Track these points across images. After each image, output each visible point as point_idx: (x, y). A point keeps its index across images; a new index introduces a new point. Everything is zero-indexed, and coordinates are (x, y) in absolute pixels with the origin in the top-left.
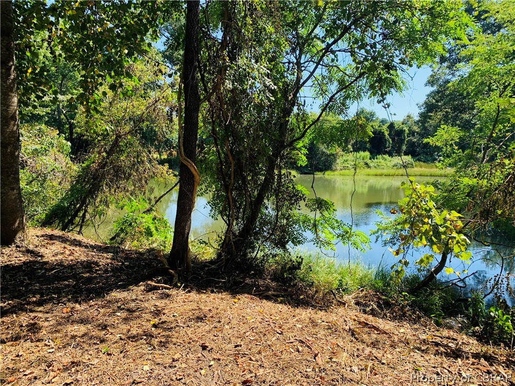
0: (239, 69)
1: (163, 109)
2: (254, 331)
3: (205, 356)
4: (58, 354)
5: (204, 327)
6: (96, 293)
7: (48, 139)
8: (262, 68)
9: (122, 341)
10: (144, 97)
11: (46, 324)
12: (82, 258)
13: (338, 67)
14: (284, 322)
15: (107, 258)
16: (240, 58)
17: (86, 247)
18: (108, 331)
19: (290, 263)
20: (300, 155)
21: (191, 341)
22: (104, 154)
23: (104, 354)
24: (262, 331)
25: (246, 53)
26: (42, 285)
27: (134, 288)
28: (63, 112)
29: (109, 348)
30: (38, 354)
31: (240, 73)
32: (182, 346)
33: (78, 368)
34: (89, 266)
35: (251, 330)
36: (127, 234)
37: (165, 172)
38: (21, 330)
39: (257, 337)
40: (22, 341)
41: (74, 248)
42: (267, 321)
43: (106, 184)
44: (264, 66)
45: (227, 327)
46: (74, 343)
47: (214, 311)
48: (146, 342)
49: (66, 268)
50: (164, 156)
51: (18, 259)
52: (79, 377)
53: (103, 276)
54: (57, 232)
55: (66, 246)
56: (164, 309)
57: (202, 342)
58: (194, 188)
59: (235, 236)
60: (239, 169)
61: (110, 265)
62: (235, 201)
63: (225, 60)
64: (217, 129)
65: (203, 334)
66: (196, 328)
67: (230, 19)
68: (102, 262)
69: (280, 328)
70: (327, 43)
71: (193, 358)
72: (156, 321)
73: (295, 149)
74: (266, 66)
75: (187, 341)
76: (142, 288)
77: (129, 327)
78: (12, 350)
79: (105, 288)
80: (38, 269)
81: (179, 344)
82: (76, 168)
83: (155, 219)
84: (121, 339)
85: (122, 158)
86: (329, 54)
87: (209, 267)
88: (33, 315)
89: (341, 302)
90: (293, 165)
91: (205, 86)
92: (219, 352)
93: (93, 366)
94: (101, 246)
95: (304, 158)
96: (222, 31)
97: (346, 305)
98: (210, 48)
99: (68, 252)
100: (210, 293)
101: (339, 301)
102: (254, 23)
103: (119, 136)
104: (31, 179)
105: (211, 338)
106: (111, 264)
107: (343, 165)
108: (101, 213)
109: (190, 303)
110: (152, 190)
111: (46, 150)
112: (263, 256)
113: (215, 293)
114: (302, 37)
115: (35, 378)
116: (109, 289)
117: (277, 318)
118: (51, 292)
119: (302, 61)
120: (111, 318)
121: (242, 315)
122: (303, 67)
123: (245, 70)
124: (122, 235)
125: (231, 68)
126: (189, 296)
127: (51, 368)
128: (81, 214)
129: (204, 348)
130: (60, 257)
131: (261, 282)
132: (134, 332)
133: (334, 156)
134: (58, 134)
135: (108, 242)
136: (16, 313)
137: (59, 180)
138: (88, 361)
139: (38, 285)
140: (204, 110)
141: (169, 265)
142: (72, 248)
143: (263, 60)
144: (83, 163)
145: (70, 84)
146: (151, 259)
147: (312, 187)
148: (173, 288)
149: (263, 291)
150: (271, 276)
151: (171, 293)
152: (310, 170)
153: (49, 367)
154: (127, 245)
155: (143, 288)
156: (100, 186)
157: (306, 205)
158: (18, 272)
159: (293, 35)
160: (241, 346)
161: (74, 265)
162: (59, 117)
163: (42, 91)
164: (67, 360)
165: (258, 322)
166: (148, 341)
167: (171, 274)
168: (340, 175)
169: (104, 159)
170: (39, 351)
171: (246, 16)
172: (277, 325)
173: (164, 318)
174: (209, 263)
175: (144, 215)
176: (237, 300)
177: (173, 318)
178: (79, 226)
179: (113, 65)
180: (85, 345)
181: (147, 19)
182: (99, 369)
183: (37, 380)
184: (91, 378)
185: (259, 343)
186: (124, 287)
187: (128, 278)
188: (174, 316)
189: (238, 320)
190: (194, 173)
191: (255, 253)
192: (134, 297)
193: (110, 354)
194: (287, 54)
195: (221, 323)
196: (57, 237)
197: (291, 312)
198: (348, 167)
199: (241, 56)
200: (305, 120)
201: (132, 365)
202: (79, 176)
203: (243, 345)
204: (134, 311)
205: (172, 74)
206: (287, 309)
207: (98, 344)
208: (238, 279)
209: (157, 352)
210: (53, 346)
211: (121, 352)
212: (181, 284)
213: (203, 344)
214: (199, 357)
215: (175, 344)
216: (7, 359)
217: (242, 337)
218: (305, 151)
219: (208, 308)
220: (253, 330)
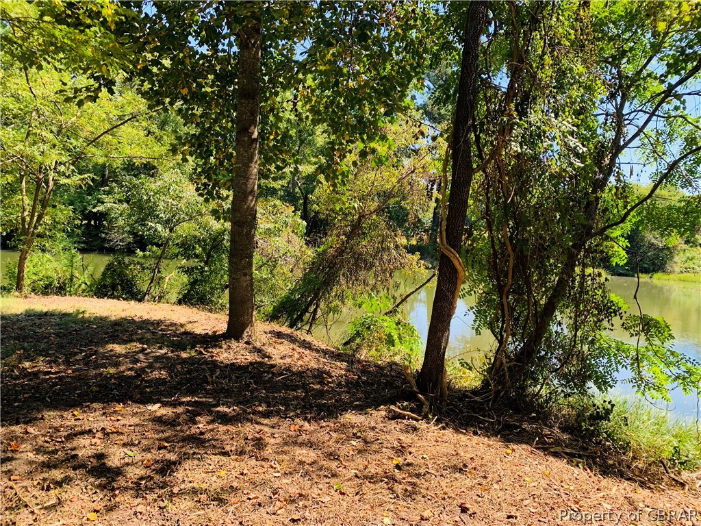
0: (531, 127)
1: (418, 181)
2: (536, 500)
3: (465, 521)
4: (285, 481)
5: (464, 482)
6: (328, 411)
7: (283, 217)
8: (564, 125)
9: (358, 480)
10: (397, 167)
11: (272, 441)
12: (312, 365)
13: (684, 118)
14: (583, 495)
15: (341, 369)
16: (533, 112)
17: (317, 351)
18: (342, 463)
19: (593, 409)
20: (616, 248)
21: (446, 497)
22: (344, 237)
23: (336, 491)
24: (548, 502)
25: (541, 104)
26: (268, 392)
27: (372, 412)
28: (298, 184)
29: (342, 485)
30: (262, 476)
31: (531, 132)
32: (433, 501)
33: (307, 503)
34: (320, 375)
35: (532, 498)
36: (364, 339)
37: (414, 263)
38: (246, 443)
39: (540, 509)
40: (247, 457)
41: (304, 351)
42: (555, 490)
43: (343, 275)
44: (568, 122)
45: (496, 486)
46: (302, 471)
47: (478, 462)
48: (387, 487)
49: (295, 374)
50: (414, 242)
51: (245, 357)
52: (307, 514)
53: (336, 391)
54: (285, 329)
55: (295, 347)
56: (410, 446)
57: (461, 501)
58: (456, 287)
59: (509, 359)
60: (522, 264)
61: (344, 377)
62: (512, 309)
63: (512, 115)
64: (493, 208)
65: (462, 490)
66: (453, 479)
67: (521, 61)
68: (335, 373)
69: (577, 503)
70: (669, 83)
71: (448, 521)
72: (400, 460)
73: (607, 238)
74: (571, 121)
75: (441, 495)
76: (383, 413)
77: (367, 463)
78: (237, 466)
79: (339, 407)
80: (264, 372)
81: (430, 498)
82: (310, 253)
83: (400, 323)
84: (356, 476)
85: (363, 243)
86: (671, 100)
87: (471, 398)
88: (258, 427)
89: (677, 481)
90: (605, 262)
91: (480, 150)
92: (484, 519)
93: (323, 505)
94: (333, 352)
95: (623, 253)
96: (508, 77)
97: (687, 487)
98: (490, 99)
99: (296, 356)
100: (472, 435)
101: (674, 479)
102: (556, 62)
103: (362, 216)
104: (260, 263)
105: (474, 498)
106: (346, 376)
107: (686, 265)
108: (336, 310)
109: (444, 445)
110: (397, 286)
111: (279, 230)
112: (550, 393)
113: (479, 435)
114: (627, 77)
115: (260, 505)
116: (343, 407)
117: (572, 488)
118: (277, 402)
119: (625, 112)
120: (344, 447)
121: (518, 473)
122: (627, 119)
123: (539, 128)
124: (358, 340)
125: (520, 126)
126: (444, 435)
127: (276, 496)
128: (312, 309)
129: (464, 510)
130: (288, 360)
131: (546, 431)
132: (372, 470)
133: (669, 251)
134: (293, 212)
135: (341, 347)
136: (241, 423)
137: (291, 267)
138: (318, 497)
139: (264, 391)
140: (477, 183)
141: (418, 388)
142: (301, 350)
143: (567, 114)
144: (318, 247)
145: (307, 151)
146: (393, 376)
147: (635, 297)
148: (422, 420)
149: (549, 444)
150: (561, 423)
151: (419, 426)
152: (627, 270)
153: (274, 494)
154: (364, 354)
155: (385, 413)
156: (336, 277)
157: (623, 325)
158: (244, 373)
159: (613, 74)
160: (516, 517)
161: (304, 372)
162: (294, 190)
163: (284, 161)
164: (294, 491)
165: (542, 488)
166: (390, 485)
167: (419, 400)
168: (680, 280)
169: (343, 243)
170: (264, 473)
171: (544, 53)
172: (571, 498)
173: (410, 459)
174: (471, 393)
175: (386, 317)
176: (511, 451)
177: (423, 461)
178: (309, 325)
179: (365, 127)
180: (314, 476)
181: (411, 65)
182: (331, 509)
183: (262, 508)
184: (321, 518)
185: (544, 520)
186: (361, 409)
187: (366, 398)
188: (423, 458)
189: (512, 479)
190: (458, 267)
191: (539, 387)
192: (373, 424)
193: (344, 494)
194: (602, 102)
195: (489, 479)
196: (285, 335)
197: (593, 482)
198: (693, 268)
199: (535, 109)
200: (627, 197)
201: (370, 512)
202: (313, 263)
203: (519, 517)
204: (372, 443)
205: (437, 136)
206: (588, 477)
207: (329, 478)
208: (511, 422)
209: (401, 502)
210: (279, 469)
211: (357, 494)
212: (434, 416)
213: (462, 504)
214: (456, 521)
215: (423, 497)
216: (231, 476)
217: (518, 505)
218: (624, 243)
219: (469, 456)
220: (534, 498)
